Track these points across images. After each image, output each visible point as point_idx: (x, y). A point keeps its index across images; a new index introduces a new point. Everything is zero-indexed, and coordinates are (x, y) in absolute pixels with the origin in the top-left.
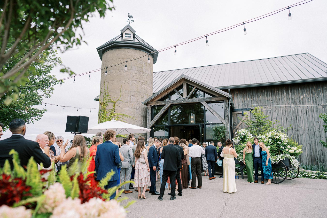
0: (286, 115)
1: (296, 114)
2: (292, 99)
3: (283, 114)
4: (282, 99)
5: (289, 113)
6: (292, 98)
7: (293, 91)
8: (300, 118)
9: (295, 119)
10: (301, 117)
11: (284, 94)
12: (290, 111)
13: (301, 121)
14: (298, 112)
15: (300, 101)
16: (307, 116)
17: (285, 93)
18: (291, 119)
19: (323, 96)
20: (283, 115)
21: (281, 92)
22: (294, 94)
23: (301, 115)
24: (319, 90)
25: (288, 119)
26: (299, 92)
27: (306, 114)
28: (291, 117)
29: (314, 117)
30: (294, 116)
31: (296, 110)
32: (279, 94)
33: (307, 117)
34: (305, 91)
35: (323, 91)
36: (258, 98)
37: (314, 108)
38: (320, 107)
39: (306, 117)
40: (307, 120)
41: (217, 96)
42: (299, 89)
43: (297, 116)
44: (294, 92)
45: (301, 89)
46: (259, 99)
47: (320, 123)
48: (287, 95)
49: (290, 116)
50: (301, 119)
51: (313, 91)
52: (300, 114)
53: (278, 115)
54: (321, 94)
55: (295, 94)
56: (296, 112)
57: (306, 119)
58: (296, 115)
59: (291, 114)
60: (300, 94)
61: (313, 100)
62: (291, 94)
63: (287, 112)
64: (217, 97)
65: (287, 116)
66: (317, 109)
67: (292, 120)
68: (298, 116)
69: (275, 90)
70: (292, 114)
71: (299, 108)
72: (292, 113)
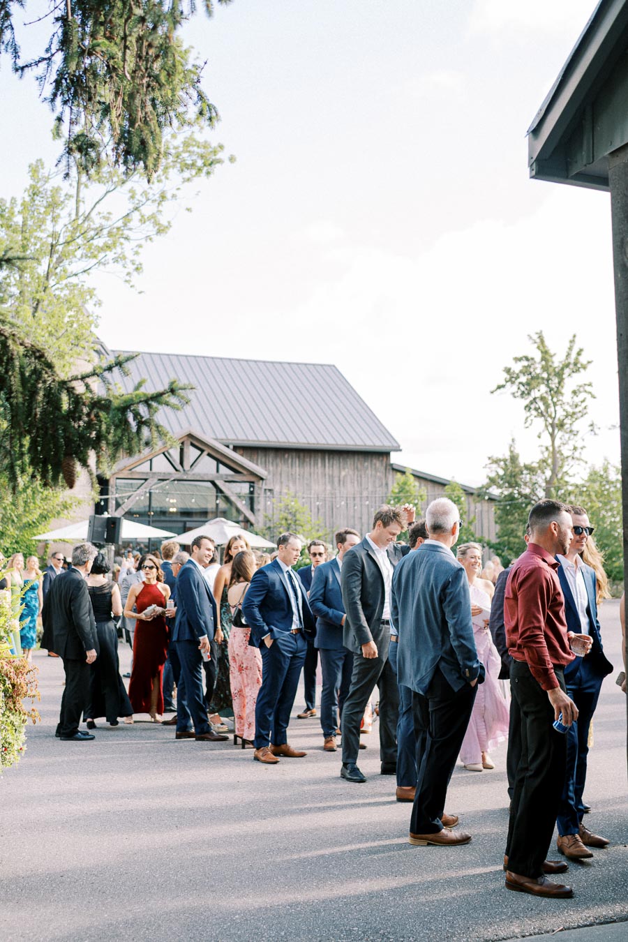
2: (329, 476)
4: (314, 474)
6: (329, 474)
7: (331, 463)
11: (317, 464)
15: (339, 481)
17: (320, 465)
19: (371, 475)
21: (314, 460)
22: (333, 467)
24: (366, 464)
26: (340, 466)
30: (329, 506)
32: (310, 464)
34: (349, 463)
35: (371, 467)
36: (277, 468)
38: (365, 494)
41: (245, 472)
42: (339, 460)
44: (333, 464)
45: (343, 459)
46: (279, 469)
48: (323, 468)
51: (359, 466)
54: (369, 472)
55: (335, 467)
60: (341, 468)
61: (357, 480)
62: (329, 467)
64: (244, 475)
69: (304, 456)
71: (337, 491)
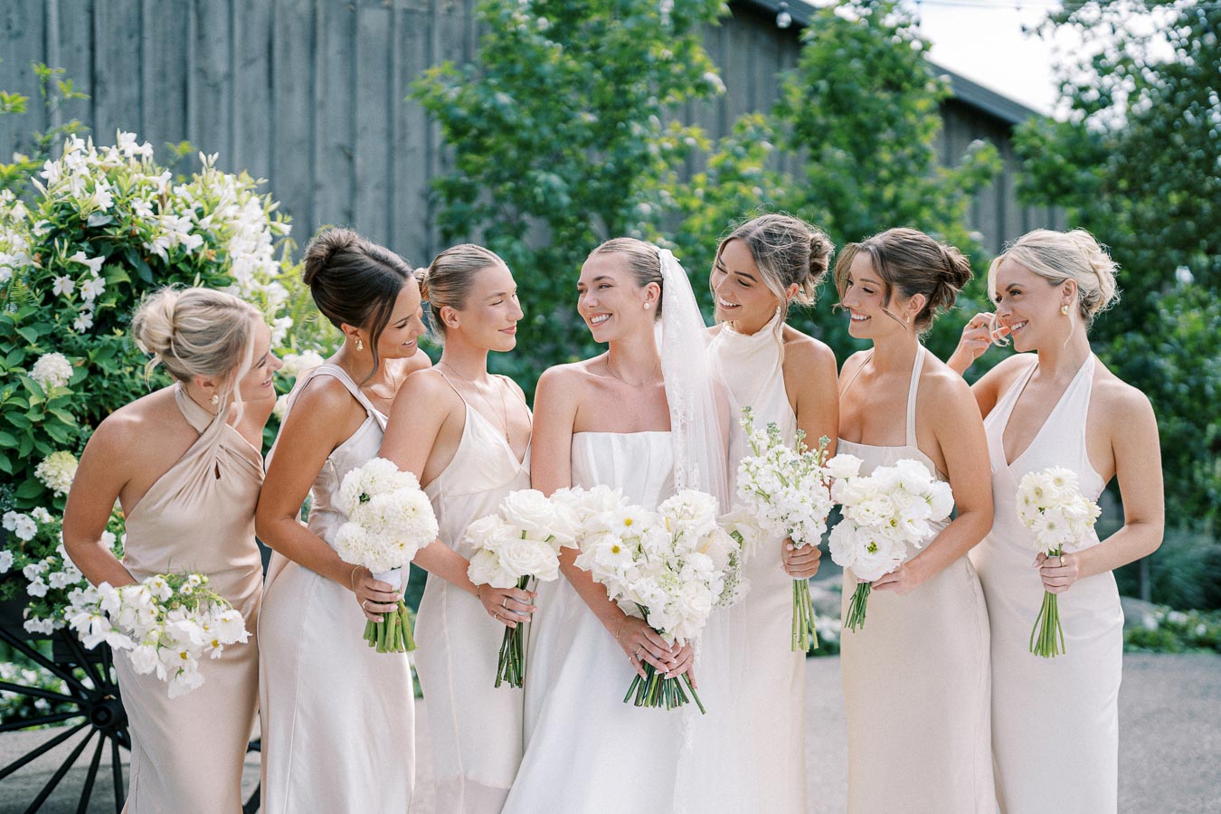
0: (92, 48)
1: (184, 50)
3: (61, 27)
5: (118, 33)
8: (210, 98)
9: (174, 97)
10: (225, 86)
12: (134, 12)
13: (217, 122)
14: (201, 37)
16: (270, 84)
18: (135, 90)
20: (62, 42)
23: (221, 67)
25: (112, 88)
27: (261, 65)
28: (134, 77)
29: (323, 104)
30: (164, 64)
31: (192, 15)
33: (271, 97)
37: (334, 24)
39: (263, 92)
40: (266, 128)
43: (192, 67)
47: (359, 160)
49: (129, 61)
50: (217, 109)
52: (218, 62)
53: (16, 27)
56: (185, 32)
57: (259, 111)
58: (184, 63)
59: (140, 50)
63: (109, 14)
65: (101, 63)
66: (351, 28)
67: (148, 109)
68: (202, 72)
70: (148, 45)
72: (148, 33)
